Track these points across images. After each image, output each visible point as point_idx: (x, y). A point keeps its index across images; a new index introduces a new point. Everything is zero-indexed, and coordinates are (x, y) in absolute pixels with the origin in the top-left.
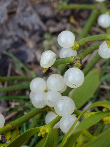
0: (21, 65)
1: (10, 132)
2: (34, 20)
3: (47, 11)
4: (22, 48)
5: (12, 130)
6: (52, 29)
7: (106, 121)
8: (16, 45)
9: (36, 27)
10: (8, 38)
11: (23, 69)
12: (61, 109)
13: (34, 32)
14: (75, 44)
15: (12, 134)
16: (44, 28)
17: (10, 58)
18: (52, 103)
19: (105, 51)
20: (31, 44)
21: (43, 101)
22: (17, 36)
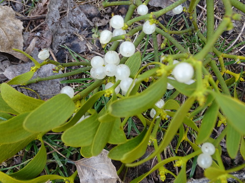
0: (76, 55)
1: (79, 101)
2: (82, 18)
3: (92, 10)
4: (75, 42)
5: (80, 99)
6: (98, 25)
7: (159, 73)
8: (69, 40)
9: (84, 24)
10: (62, 35)
11: (78, 58)
12: (120, 74)
13: (83, 28)
14: (124, 25)
15: (80, 102)
16: (91, 24)
17: (67, 50)
18: (110, 73)
19: (148, 28)
20: (82, 38)
21: (104, 73)
22: (69, 32)
